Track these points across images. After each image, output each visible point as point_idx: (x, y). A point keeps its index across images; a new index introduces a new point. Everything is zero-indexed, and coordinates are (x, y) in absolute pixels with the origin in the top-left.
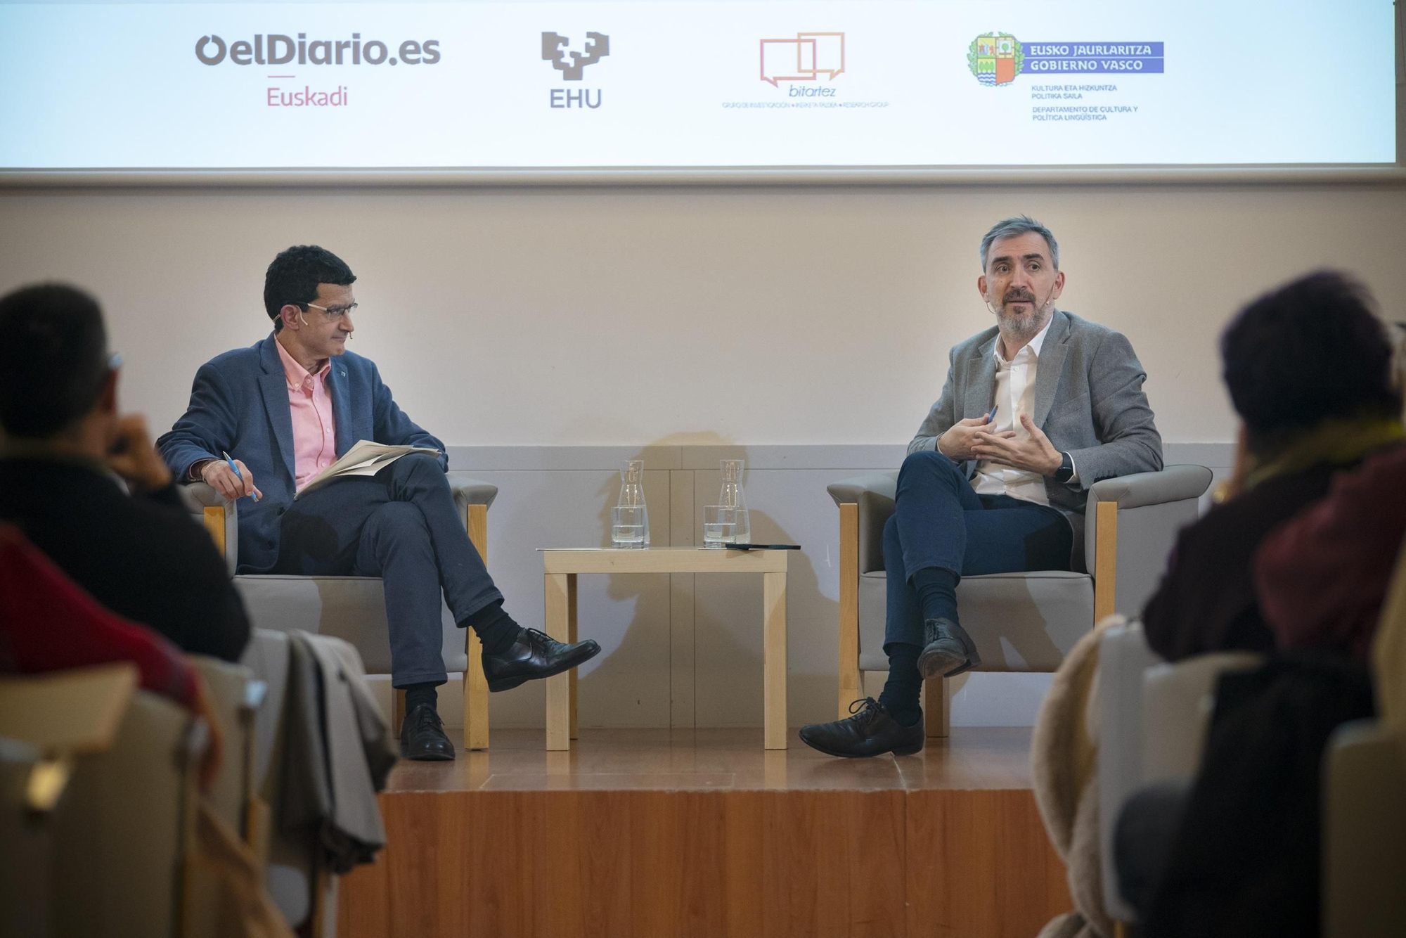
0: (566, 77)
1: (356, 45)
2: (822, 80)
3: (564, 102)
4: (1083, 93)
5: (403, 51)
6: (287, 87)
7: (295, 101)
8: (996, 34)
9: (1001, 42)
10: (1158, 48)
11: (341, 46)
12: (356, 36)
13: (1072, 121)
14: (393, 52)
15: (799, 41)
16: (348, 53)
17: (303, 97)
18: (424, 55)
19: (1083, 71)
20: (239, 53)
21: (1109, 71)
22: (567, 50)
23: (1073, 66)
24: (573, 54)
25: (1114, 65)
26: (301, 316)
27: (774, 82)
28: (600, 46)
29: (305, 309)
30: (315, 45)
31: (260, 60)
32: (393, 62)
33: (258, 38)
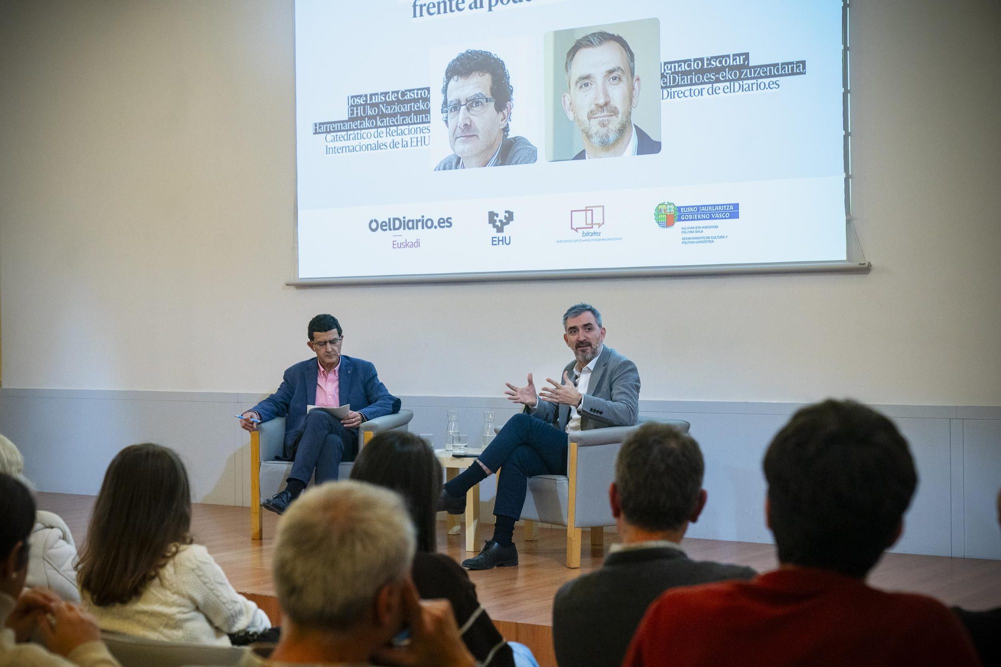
0: (498, 231)
1: (423, 221)
2: (595, 228)
3: (497, 243)
4: (703, 229)
5: (439, 223)
6: (400, 240)
7: (402, 246)
8: (666, 203)
9: (669, 207)
10: (736, 206)
11: (417, 221)
12: (422, 216)
13: (699, 244)
14: (436, 223)
15: (586, 210)
17: (405, 244)
18: (446, 224)
19: (703, 219)
20: (383, 226)
21: (715, 218)
22: (497, 219)
23: (699, 217)
24: (501, 221)
25: (717, 216)
27: (576, 230)
28: (510, 217)
30: (409, 221)
31: (390, 229)
32: (436, 227)
33: (389, 219)
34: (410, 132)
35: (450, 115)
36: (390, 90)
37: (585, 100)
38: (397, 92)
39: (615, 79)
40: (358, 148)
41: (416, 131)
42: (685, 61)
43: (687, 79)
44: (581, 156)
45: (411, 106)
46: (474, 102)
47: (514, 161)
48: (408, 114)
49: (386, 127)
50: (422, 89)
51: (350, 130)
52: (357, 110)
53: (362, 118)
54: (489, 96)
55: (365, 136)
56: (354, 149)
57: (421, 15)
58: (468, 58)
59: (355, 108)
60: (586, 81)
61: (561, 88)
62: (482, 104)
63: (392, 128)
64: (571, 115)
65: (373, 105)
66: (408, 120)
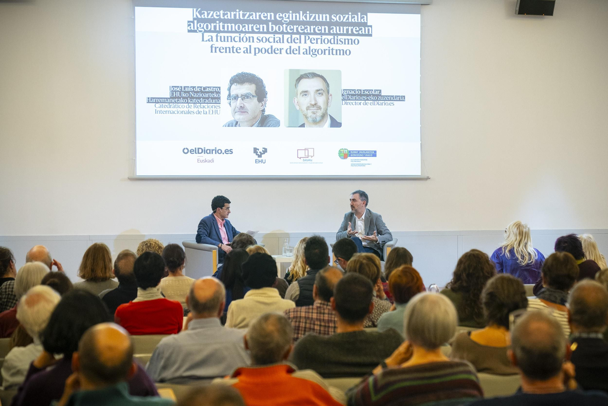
0: (259, 157)
1: (216, 150)
2: (310, 158)
3: (258, 162)
4: (361, 161)
5: (225, 151)
6: (202, 159)
7: (203, 162)
8: (344, 149)
9: (345, 150)
10: (375, 152)
11: (212, 150)
12: (216, 148)
13: (359, 167)
14: (223, 151)
15: (305, 150)
16: (214, 152)
17: (205, 161)
18: (229, 152)
19: (361, 156)
20: (192, 151)
21: (366, 156)
22: (258, 151)
23: (359, 155)
24: (260, 152)
25: (367, 155)
26: (221, 210)
27: (300, 158)
28: (265, 151)
29: (222, 209)
30: (207, 150)
31: (196, 153)
32: (223, 153)
33: (196, 148)
34: (208, 107)
35: (232, 102)
36: (197, 86)
37: (305, 102)
38: (201, 87)
39: (320, 94)
40: (176, 112)
41: (212, 107)
42: (353, 90)
43: (354, 98)
44: (303, 126)
45: (209, 95)
46: (245, 97)
47: (267, 126)
48: (208, 98)
49: (194, 103)
50: (216, 87)
51: (171, 103)
52: (176, 93)
53: (178, 98)
54: (254, 94)
55: (180, 106)
56: (174, 113)
57: (216, 52)
58: (243, 75)
59: (174, 92)
60: (305, 93)
61: (292, 95)
62: (250, 98)
63: (197, 104)
64: (298, 108)
65: (185, 92)
66: (207, 101)
